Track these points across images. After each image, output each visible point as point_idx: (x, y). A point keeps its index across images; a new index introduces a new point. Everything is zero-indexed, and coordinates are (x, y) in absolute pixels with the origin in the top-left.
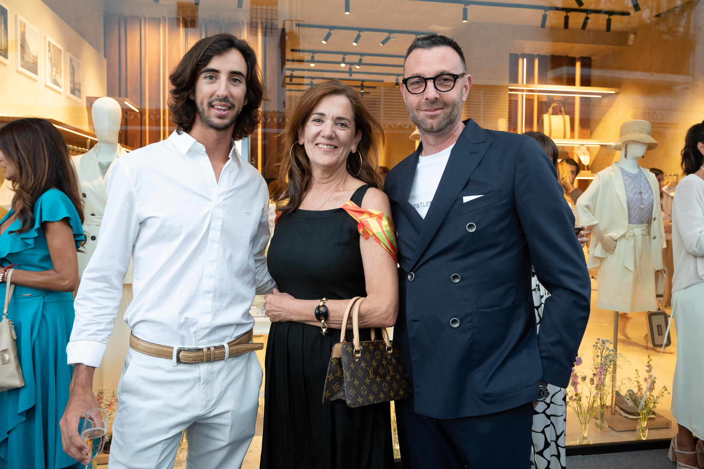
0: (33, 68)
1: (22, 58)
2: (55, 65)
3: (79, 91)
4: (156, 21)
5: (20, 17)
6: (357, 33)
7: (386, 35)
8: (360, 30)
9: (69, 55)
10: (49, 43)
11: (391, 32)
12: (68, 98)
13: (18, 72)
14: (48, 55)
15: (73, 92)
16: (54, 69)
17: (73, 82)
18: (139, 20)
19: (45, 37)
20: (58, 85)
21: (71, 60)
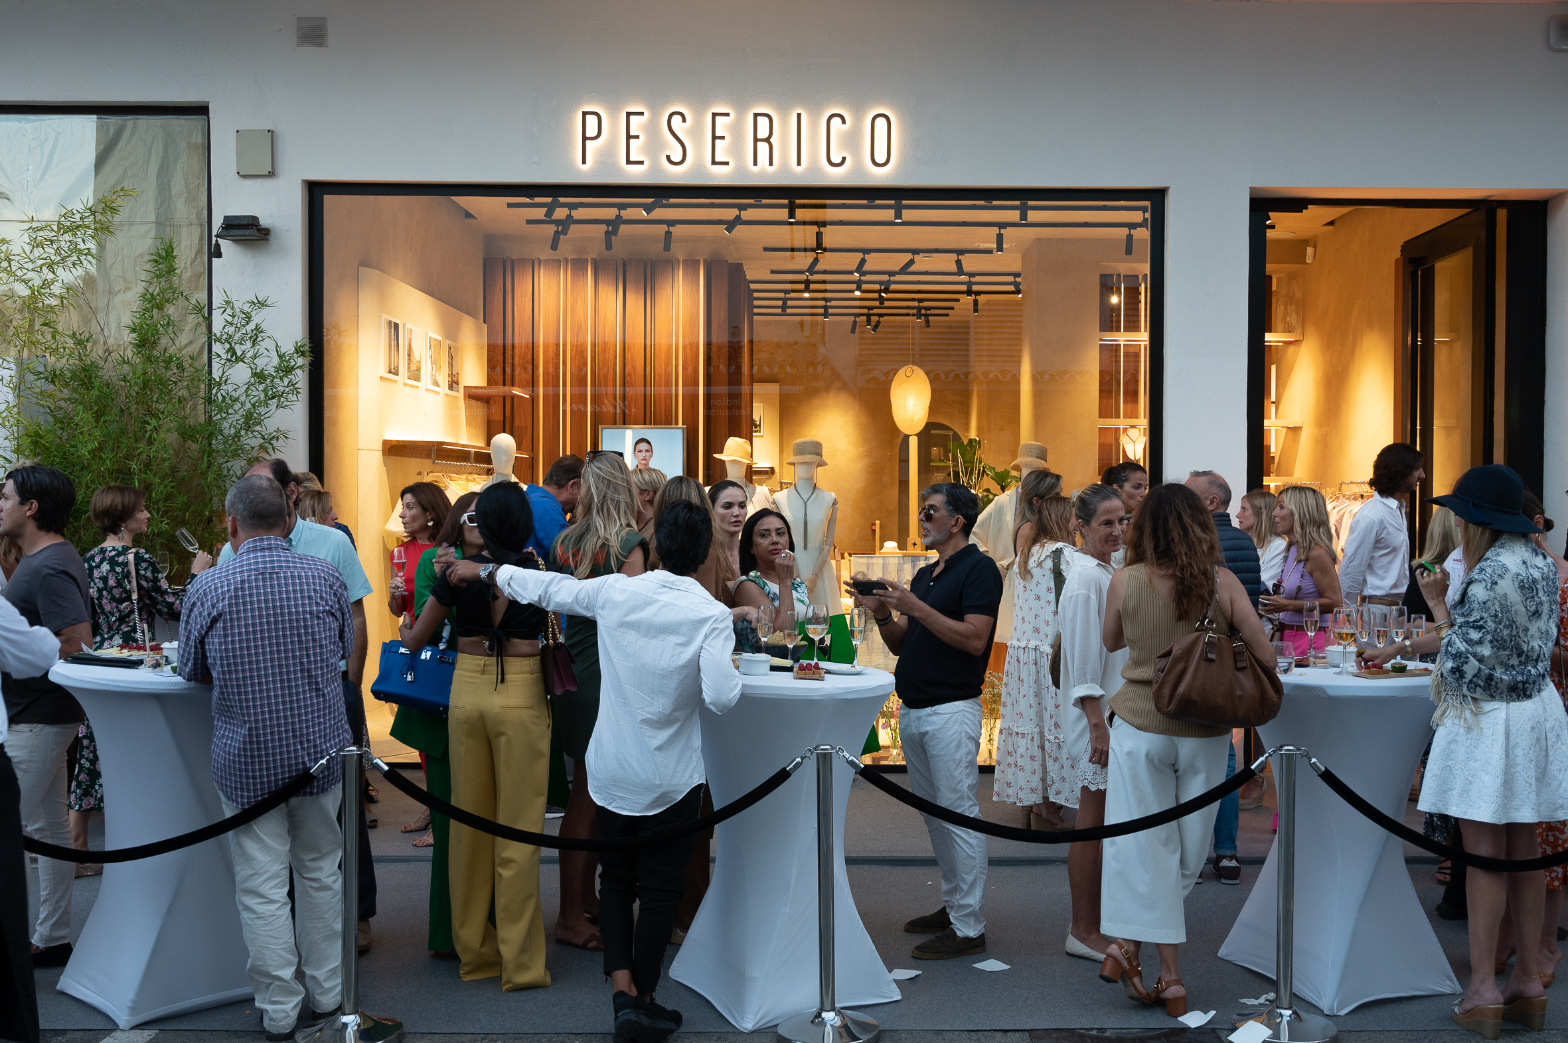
0: (415, 376)
1: (409, 367)
2: (435, 363)
3: (457, 383)
4: (555, 264)
5: (408, 326)
6: (860, 255)
7: (909, 256)
8: (866, 251)
9: (448, 342)
10: (430, 338)
11: (915, 252)
12: (446, 395)
13: (405, 384)
14: (429, 354)
15: (451, 388)
16: (434, 367)
17: (451, 375)
18: (533, 264)
19: (427, 333)
20: (438, 385)
21: (450, 348)
